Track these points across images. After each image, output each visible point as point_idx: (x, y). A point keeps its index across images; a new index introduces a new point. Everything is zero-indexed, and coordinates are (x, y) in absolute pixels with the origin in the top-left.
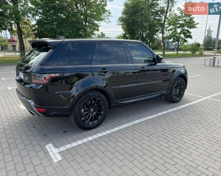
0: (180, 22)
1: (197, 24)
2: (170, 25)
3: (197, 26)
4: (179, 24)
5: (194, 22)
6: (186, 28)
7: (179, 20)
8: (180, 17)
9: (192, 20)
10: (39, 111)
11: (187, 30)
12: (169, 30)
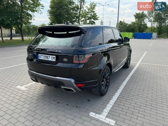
0: (88, 16)
1: (98, 17)
2: (82, 18)
3: (98, 18)
4: (88, 17)
5: (97, 16)
6: (93, 20)
7: (88, 15)
8: (88, 12)
9: (96, 14)
10: (79, 87)
11: (93, 21)
12: (82, 21)
